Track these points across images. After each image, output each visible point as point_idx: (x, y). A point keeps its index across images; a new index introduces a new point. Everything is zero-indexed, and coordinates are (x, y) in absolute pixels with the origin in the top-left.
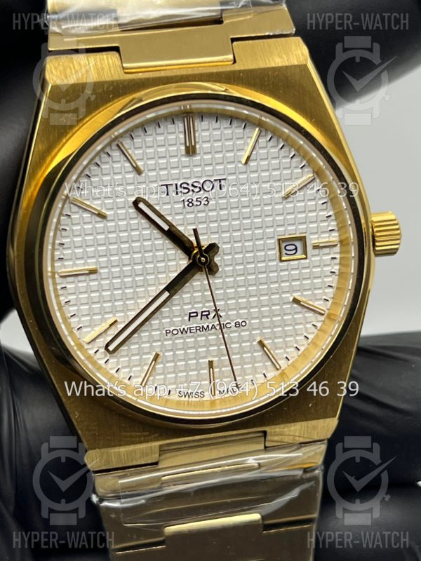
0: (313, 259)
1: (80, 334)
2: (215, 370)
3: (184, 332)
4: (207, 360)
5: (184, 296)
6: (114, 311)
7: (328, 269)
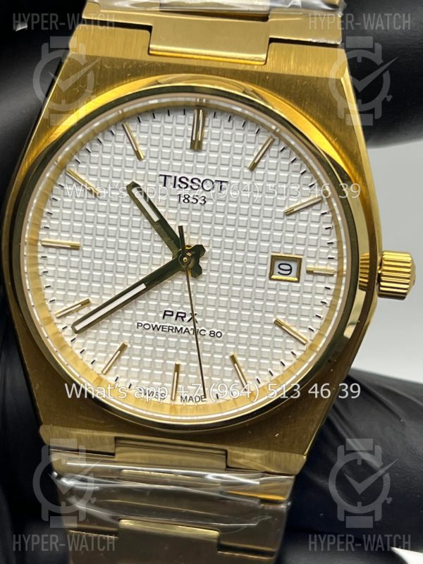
0: (306, 284)
1: (52, 306)
2: (181, 375)
3: (156, 329)
4: (174, 363)
5: (162, 292)
6: (89, 291)
7: (321, 298)
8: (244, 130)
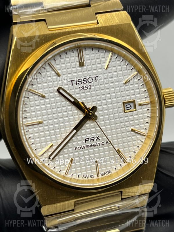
0: (139, 111)
1: (36, 152)
2: (99, 164)
3: (83, 148)
5: (82, 131)
6: (51, 140)
7: (146, 114)
8: (99, 53)
